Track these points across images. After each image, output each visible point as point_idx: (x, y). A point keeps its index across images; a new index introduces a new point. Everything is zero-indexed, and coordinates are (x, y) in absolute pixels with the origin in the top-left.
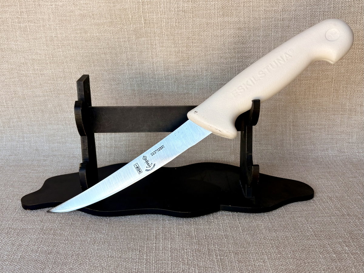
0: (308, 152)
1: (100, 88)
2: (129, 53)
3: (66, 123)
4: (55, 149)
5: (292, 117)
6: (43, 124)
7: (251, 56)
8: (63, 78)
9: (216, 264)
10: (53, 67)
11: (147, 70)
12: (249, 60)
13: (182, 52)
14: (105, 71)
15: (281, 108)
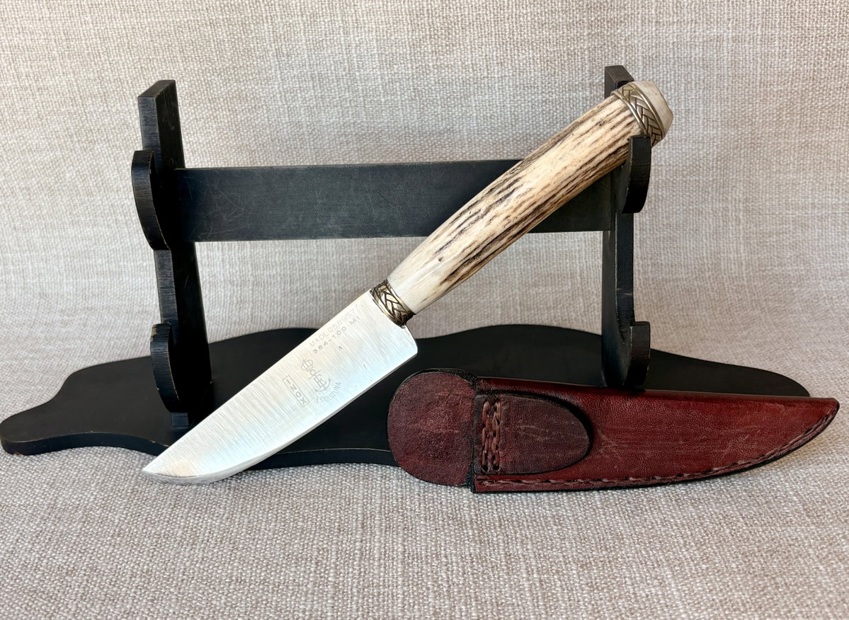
0: (790, 283)
1: (203, 120)
2: (279, 20)
3: (116, 220)
4: (91, 290)
5: (741, 188)
6: (56, 226)
7: (625, 19)
8: (101, 97)
9: (528, 595)
10: (71, 67)
11: (333, 68)
12: (619, 31)
13: (430, 11)
14: (216, 74)
15: (711, 163)
